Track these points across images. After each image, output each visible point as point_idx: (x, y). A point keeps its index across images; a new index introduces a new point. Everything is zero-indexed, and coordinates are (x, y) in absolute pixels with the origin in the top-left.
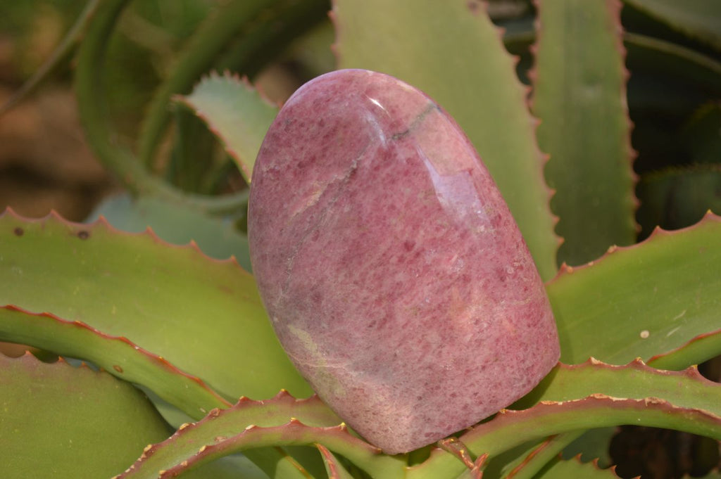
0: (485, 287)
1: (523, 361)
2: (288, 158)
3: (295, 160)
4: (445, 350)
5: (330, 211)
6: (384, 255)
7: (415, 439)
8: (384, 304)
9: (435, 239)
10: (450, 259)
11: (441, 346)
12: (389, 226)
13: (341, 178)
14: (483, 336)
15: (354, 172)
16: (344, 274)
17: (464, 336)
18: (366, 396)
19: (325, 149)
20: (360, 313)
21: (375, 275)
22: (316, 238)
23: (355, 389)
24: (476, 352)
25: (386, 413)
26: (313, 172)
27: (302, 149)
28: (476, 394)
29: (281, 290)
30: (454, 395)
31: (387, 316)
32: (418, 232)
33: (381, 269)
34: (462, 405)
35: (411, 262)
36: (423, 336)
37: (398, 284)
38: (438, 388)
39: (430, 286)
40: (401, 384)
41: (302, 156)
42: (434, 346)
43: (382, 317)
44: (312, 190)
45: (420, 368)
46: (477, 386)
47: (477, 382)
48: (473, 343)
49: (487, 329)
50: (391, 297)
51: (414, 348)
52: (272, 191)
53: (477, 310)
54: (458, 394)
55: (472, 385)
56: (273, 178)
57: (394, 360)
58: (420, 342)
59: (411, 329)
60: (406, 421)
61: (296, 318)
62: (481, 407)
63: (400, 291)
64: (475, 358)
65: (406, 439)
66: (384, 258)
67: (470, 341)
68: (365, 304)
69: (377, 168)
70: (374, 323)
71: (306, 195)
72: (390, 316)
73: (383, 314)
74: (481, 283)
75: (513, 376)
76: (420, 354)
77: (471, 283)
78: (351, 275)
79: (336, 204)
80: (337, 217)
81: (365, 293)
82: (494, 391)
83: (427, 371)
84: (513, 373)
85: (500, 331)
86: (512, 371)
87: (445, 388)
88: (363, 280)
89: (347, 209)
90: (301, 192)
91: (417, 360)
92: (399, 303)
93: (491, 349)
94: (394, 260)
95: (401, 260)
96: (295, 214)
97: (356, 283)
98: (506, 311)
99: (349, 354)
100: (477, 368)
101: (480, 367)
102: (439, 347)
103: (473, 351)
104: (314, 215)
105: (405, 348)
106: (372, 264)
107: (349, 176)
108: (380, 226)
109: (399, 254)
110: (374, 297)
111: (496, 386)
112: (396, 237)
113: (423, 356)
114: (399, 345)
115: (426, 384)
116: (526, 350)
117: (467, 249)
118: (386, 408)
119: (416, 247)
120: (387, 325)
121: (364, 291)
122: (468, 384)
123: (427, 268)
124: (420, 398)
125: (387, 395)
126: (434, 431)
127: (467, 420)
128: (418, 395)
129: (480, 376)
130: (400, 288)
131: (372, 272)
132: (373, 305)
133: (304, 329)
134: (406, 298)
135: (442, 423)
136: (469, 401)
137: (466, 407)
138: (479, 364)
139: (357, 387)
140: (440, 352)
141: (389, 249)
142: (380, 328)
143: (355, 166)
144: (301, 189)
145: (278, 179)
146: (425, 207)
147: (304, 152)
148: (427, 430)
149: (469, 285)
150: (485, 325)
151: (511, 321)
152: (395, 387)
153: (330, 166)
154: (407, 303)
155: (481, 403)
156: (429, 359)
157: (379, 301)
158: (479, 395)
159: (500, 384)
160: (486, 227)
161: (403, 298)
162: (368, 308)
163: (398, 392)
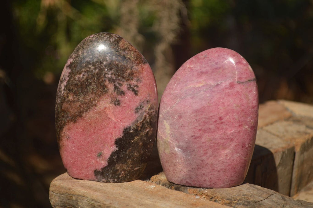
0: (236, 146)
1: (232, 177)
2: (199, 68)
3: (201, 69)
4: (211, 158)
5: (202, 92)
6: (211, 116)
7: (182, 181)
8: (201, 132)
9: (230, 121)
10: (231, 130)
11: (210, 156)
12: (219, 108)
13: (212, 84)
14: (225, 161)
15: (218, 85)
16: (194, 115)
17: (220, 157)
18: (175, 158)
19: (213, 72)
20: (191, 130)
21: (204, 121)
22: (192, 98)
23: (173, 153)
24: (220, 165)
25: (179, 167)
26: (204, 77)
27: (205, 67)
28: (211, 178)
29: (169, 107)
30: (204, 174)
31: (200, 136)
32: (227, 116)
33: (207, 120)
34: (204, 179)
35: (218, 124)
36: (207, 149)
37: (210, 128)
38: (200, 169)
39: (220, 135)
40: (190, 161)
41: (204, 70)
42: (208, 155)
43: (198, 136)
44: (200, 83)
45: (199, 159)
46: (213, 176)
47: (214, 174)
48: (221, 161)
49: (228, 159)
50: (205, 131)
51: (202, 152)
52: (186, 75)
53: (229, 152)
54: (205, 175)
55: (212, 174)
56: (189, 71)
57: (192, 152)
58: (205, 151)
59: (205, 145)
60: (183, 173)
61: (169, 119)
62: (210, 183)
63: (209, 131)
64: (219, 166)
65: (179, 179)
66: (210, 118)
67: (221, 160)
68: (195, 128)
69: (226, 88)
70: (194, 136)
71: (197, 83)
72: (200, 137)
73: (199, 135)
74: (236, 144)
75: (226, 180)
76: (202, 155)
77: (233, 142)
78: (196, 116)
79: (205, 91)
80: (203, 96)
81: (197, 125)
82: (217, 181)
83: (201, 161)
84: (227, 179)
85: (232, 163)
86: (227, 178)
87: (203, 170)
88: (199, 120)
89: (208, 95)
90: (196, 81)
91: (200, 156)
92: (206, 135)
93: (225, 167)
94: (213, 120)
95: (216, 121)
96: (189, 86)
97: (196, 120)
98: (237, 157)
99: (179, 141)
100: (217, 170)
101: (218, 170)
102: (209, 156)
103: (219, 164)
104: (196, 90)
105: (199, 150)
106: (205, 117)
107: (215, 85)
108: (216, 107)
109: (216, 119)
110: (199, 128)
111: (219, 179)
112: (219, 113)
113: (202, 156)
114: (198, 148)
115: (198, 165)
116: (235, 174)
117: (238, 131)
118: (179, 165)
119: (223, 121)
120: (198, 139)
121: (198, 124)
122: (211, 173)
123: (222, 129)
124: (192, 169)
125: (183, 162)
126: (190, 182)
127: (202, 185)
128: (192, 167)
129: (216, 173)
130: (209, 130)
131: (204, 120)
132: (197, 130)
133: (169, 124)
134: (210, 134)
135: (194, 181)
136: (207, 179)
137: (205, 180)
138: (218, 169)
139: (174, 153)
140: (209, 158)
141: (214, 116)
142: (195, 139)
143: (219, 83)
144: (197, 80)
145: (191, 72)
146: (234, 110)
147: (205, 69)
148: (188, 180)
149: (232, 142)
150: (228, 158)
151: (237, 162)
152: (187, 160)
153: (211, 78)
154: (209, 136)
155: (211, 182)
156: (204, 158)
157: (200, 130)
158: (211, 179)
159: (220, 180)
160: (248, 127)
161: (208, 134)
162: (195, 130)
163: (187, 163)
